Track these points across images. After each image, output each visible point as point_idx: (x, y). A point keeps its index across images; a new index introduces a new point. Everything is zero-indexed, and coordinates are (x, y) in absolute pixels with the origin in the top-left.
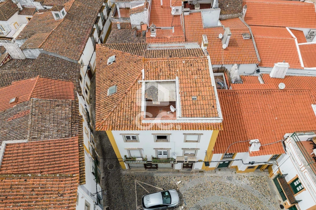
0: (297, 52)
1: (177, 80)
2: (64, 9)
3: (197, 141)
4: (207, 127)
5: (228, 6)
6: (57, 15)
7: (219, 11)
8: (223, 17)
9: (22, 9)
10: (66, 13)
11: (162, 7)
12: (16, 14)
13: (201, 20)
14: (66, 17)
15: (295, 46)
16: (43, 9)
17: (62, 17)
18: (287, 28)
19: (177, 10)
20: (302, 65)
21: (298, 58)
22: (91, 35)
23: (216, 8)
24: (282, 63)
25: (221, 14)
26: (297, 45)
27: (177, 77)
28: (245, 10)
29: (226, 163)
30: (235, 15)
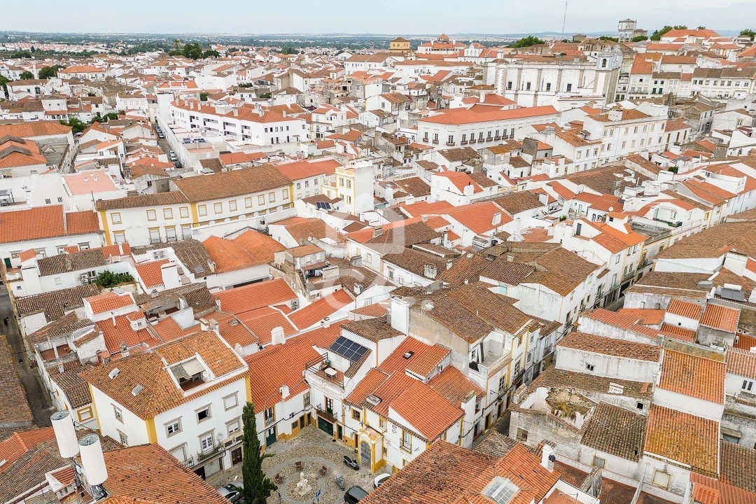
0: (289, 322)
1: (198, 355)
3: (236, 405)
4: (239, 377)
5: (197, 304)
7: (191, 310)
8: (198, 315)
11: (115, 327)
13: (177, 324)
15: (285, 318)
18: (270, 306)
19: (140, 324)
20: (297, 329)
21: (290, 324)
23: (186, 308)
24: (277, 328)
25: (194, 313)
26: (286, 316)
27: (196, 353)
28: (218, 303)
29: (272, 432)
30: (211, 310)
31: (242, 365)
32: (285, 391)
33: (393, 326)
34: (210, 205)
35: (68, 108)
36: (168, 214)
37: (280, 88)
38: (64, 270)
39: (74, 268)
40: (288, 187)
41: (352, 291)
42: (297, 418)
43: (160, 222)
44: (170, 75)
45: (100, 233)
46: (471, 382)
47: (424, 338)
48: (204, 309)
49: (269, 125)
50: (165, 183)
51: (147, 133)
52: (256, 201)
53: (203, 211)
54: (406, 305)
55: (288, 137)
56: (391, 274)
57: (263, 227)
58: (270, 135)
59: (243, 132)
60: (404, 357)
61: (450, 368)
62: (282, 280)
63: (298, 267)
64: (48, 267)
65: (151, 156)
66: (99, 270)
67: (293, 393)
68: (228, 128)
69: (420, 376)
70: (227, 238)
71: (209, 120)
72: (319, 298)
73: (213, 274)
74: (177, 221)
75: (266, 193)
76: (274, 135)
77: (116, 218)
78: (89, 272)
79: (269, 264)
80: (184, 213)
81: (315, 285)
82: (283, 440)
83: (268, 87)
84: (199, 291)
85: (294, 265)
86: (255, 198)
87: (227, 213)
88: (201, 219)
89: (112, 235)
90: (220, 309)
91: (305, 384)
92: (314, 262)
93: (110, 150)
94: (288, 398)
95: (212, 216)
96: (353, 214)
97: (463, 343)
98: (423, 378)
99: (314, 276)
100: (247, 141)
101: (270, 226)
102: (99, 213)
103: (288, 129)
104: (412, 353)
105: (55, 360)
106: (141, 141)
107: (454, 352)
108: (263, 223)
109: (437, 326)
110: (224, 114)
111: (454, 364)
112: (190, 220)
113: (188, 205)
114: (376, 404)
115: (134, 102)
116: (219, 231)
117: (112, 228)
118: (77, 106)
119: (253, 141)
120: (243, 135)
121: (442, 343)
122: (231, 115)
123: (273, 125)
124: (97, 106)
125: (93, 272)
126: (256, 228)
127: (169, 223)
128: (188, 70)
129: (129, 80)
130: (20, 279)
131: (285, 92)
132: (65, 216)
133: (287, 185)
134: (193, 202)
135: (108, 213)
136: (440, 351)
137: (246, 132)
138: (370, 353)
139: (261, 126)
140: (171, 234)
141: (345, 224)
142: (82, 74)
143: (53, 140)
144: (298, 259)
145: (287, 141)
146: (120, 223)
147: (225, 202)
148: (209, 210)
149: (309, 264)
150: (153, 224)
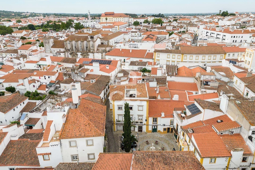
1: (136, 89)
2: (95, 79)
3: (142, 110)
4: (144, 100)
6: (92, 81)
8: (159, 85)
9: (75, 81)
10: (95, 81)
11: (134, 81)
12: (73, 82)
14: (95, 82)
16: (84, 81)
17: (94, 82)
18: (186, 91)
19: (140, 82)
20: (188, 101)
21: (187, 98)
22: (104, 89)
23: (155, 81)
24: (176, 95)
26: (187, 96)
28: (167, 84)
29: (156, 128)
30: (164, 85)
31: (147, 97)
32: (163, 115)
33: (221, 108)
34: (188, 56)
35: (173, 29)
36: (174, 57)
37: (252, 24)
38: (135, 65)
39: (138, 65)
40: (224, 55)
41: (219, 94)
42: (166, 127)
43: (171, 59)
44: (212, 21)
45: (153, 59)
46: (247, 146)
47: (231, 117)
48: (161, 84)
49: (233, 35)
50: (178, 47)
51: (189, 36)
52: (207, 58)
53: (185, 58)
54: (226, 98)
55: (241, 41)
56: (247, 94)
57: (205, 67)
58: (233, 39)
59: (223, 37)
60: (217, 121)
61: (239, 135)
62: (196, 84)
63: (202, 79)
64: (132, 63)
65: (186, 43)
66: (143, 67)
67: (166, 116)
68: (218, 36)
69: (217, 131)
70: (189, 68)
71: (213, 33)
72: (205, 93)
73: (174, 76)
74: (176, 60)
75: (212, 56)
76: (235, 39)
77: (158, 56)
78: (141, 67)
79: (194, 77)
80: (179, 57)
81: (205, 87)
82: (159, 133)
83: (246, 24)
84: (163, 78)
85: (200, 78)
86: (207, 56)
87: (194, 60)
88: (184, 60)
89: (156, 60)
90: (167, 86)
91: (173, 116)
92: (209, 79)
93: (174, 39)
94: (163, 117)
95: (188, 60)
96: (246, 68)
97: (248, 124)
98: (218, 132)
99: (208, 84)
100: (223, 41)
101: (207, 67)
102: (154, 53)
103: (242, 37)
104: (222, 121)
105: (116, 84)
106: (186, 39)
107: (243, 128)
108: (205, 65)
109: (238, 112)
110: (218, 31)
111: (242, 134)
112: (180, 60)
113: (181, 55)
114: (190, 132)
115: (193, 28)
116: (187, 65)
117: (157, 58)
118: (175, 29)
119: (226, 41)
120: (223, 39)
121: (238, 121)
122: (221, 31)
123: (235, 35)
124: (181, 29)
125: (142, 68)
126: (202, 67)
127: (173, 60)
128: (219, 20)
129: (197, 23)
130: (125, 65)
131: (253, 26)
132: (147, 53)
133: (223, 54)
134: (183, 54)
135: (156, 53)
136: (236, 125)
137: (224, 38)
138: (201, 113)
139: (231, 35)
140: (173, 64)
141: (239, 71)
142: (184, 21)
143: (162, 36)
144: (202, 76)
145: (240, 42)
146: (159, 57)
147: (194, 56)
148: (188, 57)
149: (207, 79)
150: (168, 59)
